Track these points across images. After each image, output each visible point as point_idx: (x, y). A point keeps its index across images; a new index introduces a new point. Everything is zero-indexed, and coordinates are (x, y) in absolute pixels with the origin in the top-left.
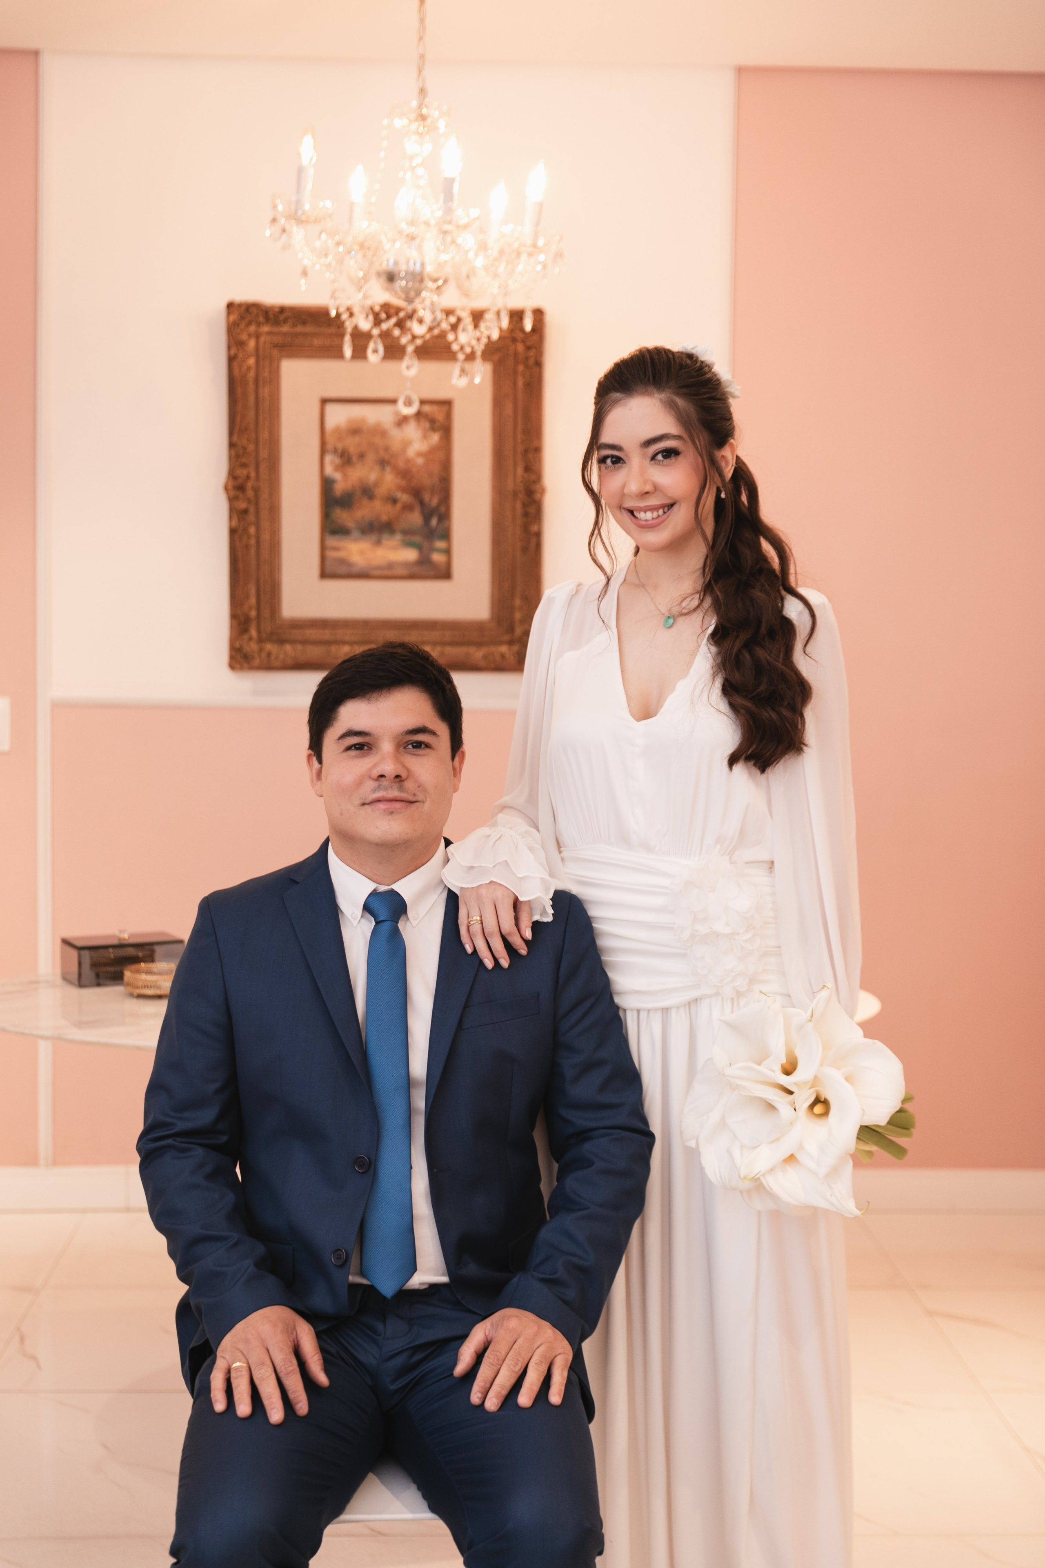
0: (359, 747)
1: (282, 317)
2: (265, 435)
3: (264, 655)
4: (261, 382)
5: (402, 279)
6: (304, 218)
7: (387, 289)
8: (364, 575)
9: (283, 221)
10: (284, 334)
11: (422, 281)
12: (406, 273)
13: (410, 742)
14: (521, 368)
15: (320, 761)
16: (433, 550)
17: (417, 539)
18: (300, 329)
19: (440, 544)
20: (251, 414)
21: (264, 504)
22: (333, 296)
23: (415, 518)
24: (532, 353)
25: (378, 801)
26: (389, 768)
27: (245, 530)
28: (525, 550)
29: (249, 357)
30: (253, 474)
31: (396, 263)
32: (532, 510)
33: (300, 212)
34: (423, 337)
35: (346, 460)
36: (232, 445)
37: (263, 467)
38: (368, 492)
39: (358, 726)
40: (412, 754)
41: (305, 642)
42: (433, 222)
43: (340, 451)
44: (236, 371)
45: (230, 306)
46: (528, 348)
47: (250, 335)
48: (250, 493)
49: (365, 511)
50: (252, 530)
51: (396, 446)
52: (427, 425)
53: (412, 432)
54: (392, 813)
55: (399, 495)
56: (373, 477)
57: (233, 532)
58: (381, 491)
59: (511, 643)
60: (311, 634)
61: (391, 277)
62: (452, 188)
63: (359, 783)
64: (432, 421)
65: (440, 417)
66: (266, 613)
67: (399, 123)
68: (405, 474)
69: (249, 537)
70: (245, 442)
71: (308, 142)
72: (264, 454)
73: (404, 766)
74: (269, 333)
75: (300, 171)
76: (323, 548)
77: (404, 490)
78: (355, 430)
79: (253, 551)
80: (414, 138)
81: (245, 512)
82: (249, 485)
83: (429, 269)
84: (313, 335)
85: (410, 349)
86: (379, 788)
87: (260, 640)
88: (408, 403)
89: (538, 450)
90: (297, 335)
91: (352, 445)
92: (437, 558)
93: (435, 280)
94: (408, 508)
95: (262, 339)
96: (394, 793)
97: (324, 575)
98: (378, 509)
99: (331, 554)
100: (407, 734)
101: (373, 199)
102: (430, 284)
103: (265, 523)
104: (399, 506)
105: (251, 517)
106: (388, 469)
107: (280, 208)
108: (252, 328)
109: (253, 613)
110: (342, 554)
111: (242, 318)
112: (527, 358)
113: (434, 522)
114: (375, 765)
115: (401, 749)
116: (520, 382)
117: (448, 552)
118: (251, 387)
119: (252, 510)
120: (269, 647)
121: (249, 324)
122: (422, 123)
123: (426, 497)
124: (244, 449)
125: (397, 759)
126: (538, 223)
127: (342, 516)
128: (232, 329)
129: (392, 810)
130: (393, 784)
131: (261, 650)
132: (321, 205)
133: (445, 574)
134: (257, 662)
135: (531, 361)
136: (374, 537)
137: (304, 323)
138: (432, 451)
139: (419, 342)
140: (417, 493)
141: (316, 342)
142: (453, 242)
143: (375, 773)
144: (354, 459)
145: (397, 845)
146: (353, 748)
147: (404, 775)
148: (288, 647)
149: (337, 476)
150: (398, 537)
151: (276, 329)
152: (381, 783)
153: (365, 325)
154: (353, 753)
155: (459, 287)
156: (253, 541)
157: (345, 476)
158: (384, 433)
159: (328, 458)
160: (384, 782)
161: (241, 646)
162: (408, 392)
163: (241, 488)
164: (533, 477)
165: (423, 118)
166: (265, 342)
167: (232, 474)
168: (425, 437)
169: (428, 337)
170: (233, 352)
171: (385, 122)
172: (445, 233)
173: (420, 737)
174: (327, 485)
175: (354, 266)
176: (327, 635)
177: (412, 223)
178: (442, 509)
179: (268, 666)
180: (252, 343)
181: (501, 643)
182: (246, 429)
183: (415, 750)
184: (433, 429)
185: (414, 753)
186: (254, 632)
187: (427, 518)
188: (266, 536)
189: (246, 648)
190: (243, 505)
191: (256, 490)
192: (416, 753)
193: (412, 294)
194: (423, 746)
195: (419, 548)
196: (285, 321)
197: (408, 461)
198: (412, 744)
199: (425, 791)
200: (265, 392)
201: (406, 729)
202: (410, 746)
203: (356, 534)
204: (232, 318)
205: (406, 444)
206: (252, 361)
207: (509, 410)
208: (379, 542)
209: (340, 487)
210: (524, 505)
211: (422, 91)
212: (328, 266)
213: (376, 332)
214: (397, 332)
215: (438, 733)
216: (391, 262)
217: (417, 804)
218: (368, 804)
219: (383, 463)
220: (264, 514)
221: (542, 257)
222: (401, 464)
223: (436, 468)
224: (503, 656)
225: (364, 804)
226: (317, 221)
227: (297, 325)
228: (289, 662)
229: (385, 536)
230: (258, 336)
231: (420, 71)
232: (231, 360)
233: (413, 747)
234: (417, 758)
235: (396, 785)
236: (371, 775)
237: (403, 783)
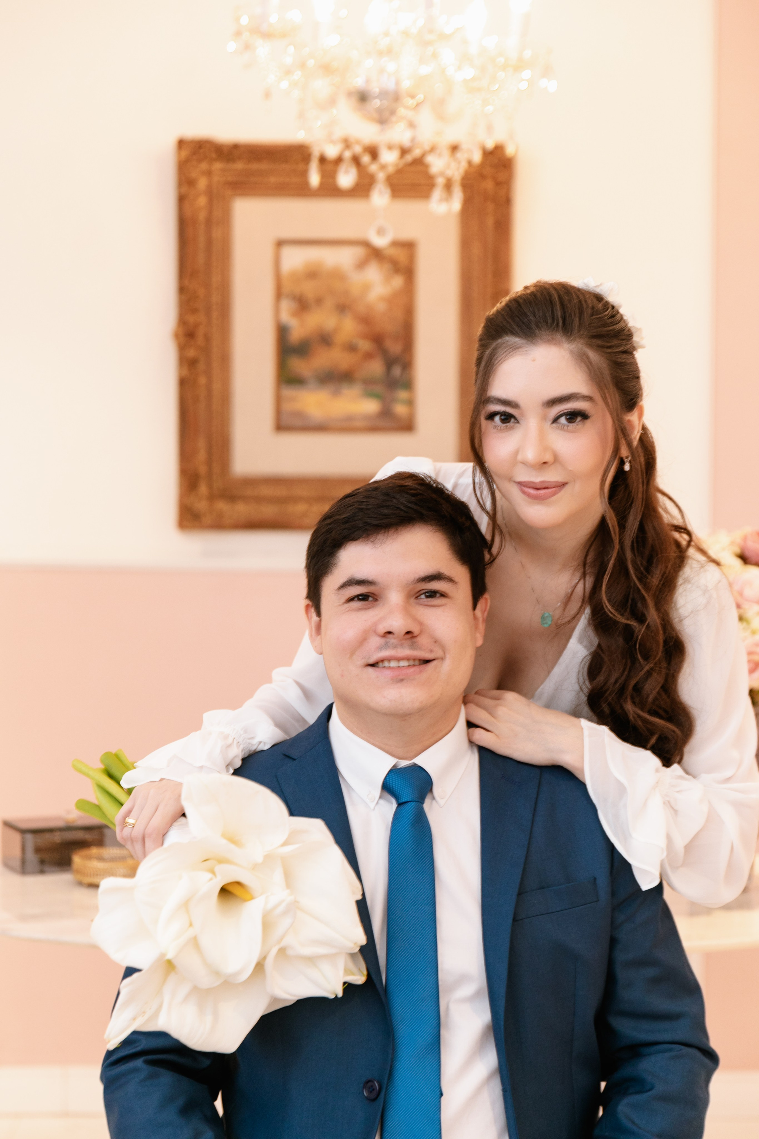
0: (363, 598)
1: (235, 155)
2: (215, 279)
3: (214, 513)
4: (212, 223)
5: (375, 98)
6: (269, 31)
7: (357, 111)
8: (321, 428)
10: (238, 172)
11: (397, 98)
12: (379, 92)
13: (422, 592)
14: (490, 206)
15: (319, 614)
16: (394, 401)
17: (379, 389)
18: (255, 166)
19: (402, 394)
20: (202, 257)
21: (215, 353)
23: (376, 367)
24: (501, 190)
25: (386, 662)
26: (398, 622)
27: (195, 381)
29: (202, 195)
30: (204, 320)
31: (369, 81)
33: (265, 26)
34: (394, 165)
35: (303, 305)
36: (182, 290)
37: (215, 314)
38: (325, 340)
39: (362, 573)
40: (425, 605)
41: (259, 500)
42: (412, 32)
43: (295, 297)
44: (186, 211)
45: (181, 143)
46: (498, 184)
47: (201, 174)
48: (200, 340)
49: (323, 359)
50: (202, 380)
51: (355, 291)
52: (388, 270)
53: (373, 275)
55: (359, 342)
56: (331, 323)
57: (182, 382)
58: (340, 339)
60: (266, 491)
61: (363, 98)
63: (363, 640)
64: (395, 264)
65: (404, 260)
66: (216, 469)
68: (365, 320)
69: (200, 387)
70: (195, 287)
72: (215, 298)
73: (415, 619)
74: (222, 171)
76: (279, 400)
77: (364, 337)
78: (312, 273)
79: (203, 403)
81: (196, 360)
82: (200, 331)
83: (406, 85)
84: (270, 173)
85: (381, 177)
86: (386, 646)
87: (212, 498)
90: (251, 172)
91: (309, 289)
92: (400, 409)
93: (413, 97)
94: (368, 356)
95: (216, 179)
96: (405, 652)
97: (279, 427)
98: (336, 357)
99: (288, 407)
100: (419, 582)
102: (407, 101)
103: (215, 374)
104: (359, 354)
105: (201, 366)
106: (347, 315)
107: (244, 20)
108: (204, 166)
109: (203, 469)
110: (298, 405)
111: (193, 155)
112: (495, 197)
113: (397, 371)
114: (382, 619)
115: (412, 600)
116: (490, 221)
117: (410, 403)
118: (201, 229)
119: (202, 358)
120: (221, 506)
121: (200, 161)
123: (388, 344)
124: (195, 293)
125: (407, 612)
126: (525, 33)
127: (299, 365)
128: (182, 166)
130: (404, 641)
131: (211, 508)
132: (289, 15)
133: (408, 426)
134: (207, 521)
135: (500, 198)
136: (332, 387)
137: (259, 160)
138: (394, 296)
140: (378, 340)
141: (273, 179)
143: (382, 628)
144: (312, 304)
146: (356, 599)
147: (416, 630)
148: (241, 505)
149: (294, 323)
150: (358, 387)
151: (229, 167)
152: (388, 640)
154: (356, 604)
156: (203, 392)
157: (301, 322)
158: (343, 277)
159: (284, 303)
160: (391, 639)
161: (190, 506)
163: (191, 335)
166: (217, 181)
167: (182, 320)
168: (387, 280)
170: (182, 191)
173: (435, 585)
174: (282, 332)
176: (281, 492)
177: (386, 35)
178: (405, 357)
179: (219, 525)
180: (203, 182)
182: (196, 274)
183: (429, 600)
184: (395, 272)
185: (430, 604)
186: (204, 489)
187: (389, 367)
188: (217, 386)
189: (196, 506)
190: (191, 353)
191: (207, 338)
193: (386, 114)
194: (438, 595)
195: (381, 398)
196: (239, 158)
197: (368, 306)
198: (425, 593)
199: (443, 647)
200: (217, 233)
201: (419, 576)
202: (423, 597)
203: (312, 384)
204: (181, 156)
205: (367, 287)
206: (202, 201)
207: (476, 251)
208: (337, 393)
209: (296, 335)
213: (346, 157)
214: (367, 160)
215: (456, 579)
216: (363, 80)
218: (373, 665)
219: (342, 308)
220: (215, 363)
222: (361, 310)
223: (398, 313)
225: (369, 665)
227: (251, 163)
228: (242, 521)
229: (344, 386)
230: (209, 174)
232: (181, 199)
233: (427, 597)
234: (432, 609)
235: (408, 642)
236: (375, 632)
237: (415, 640)
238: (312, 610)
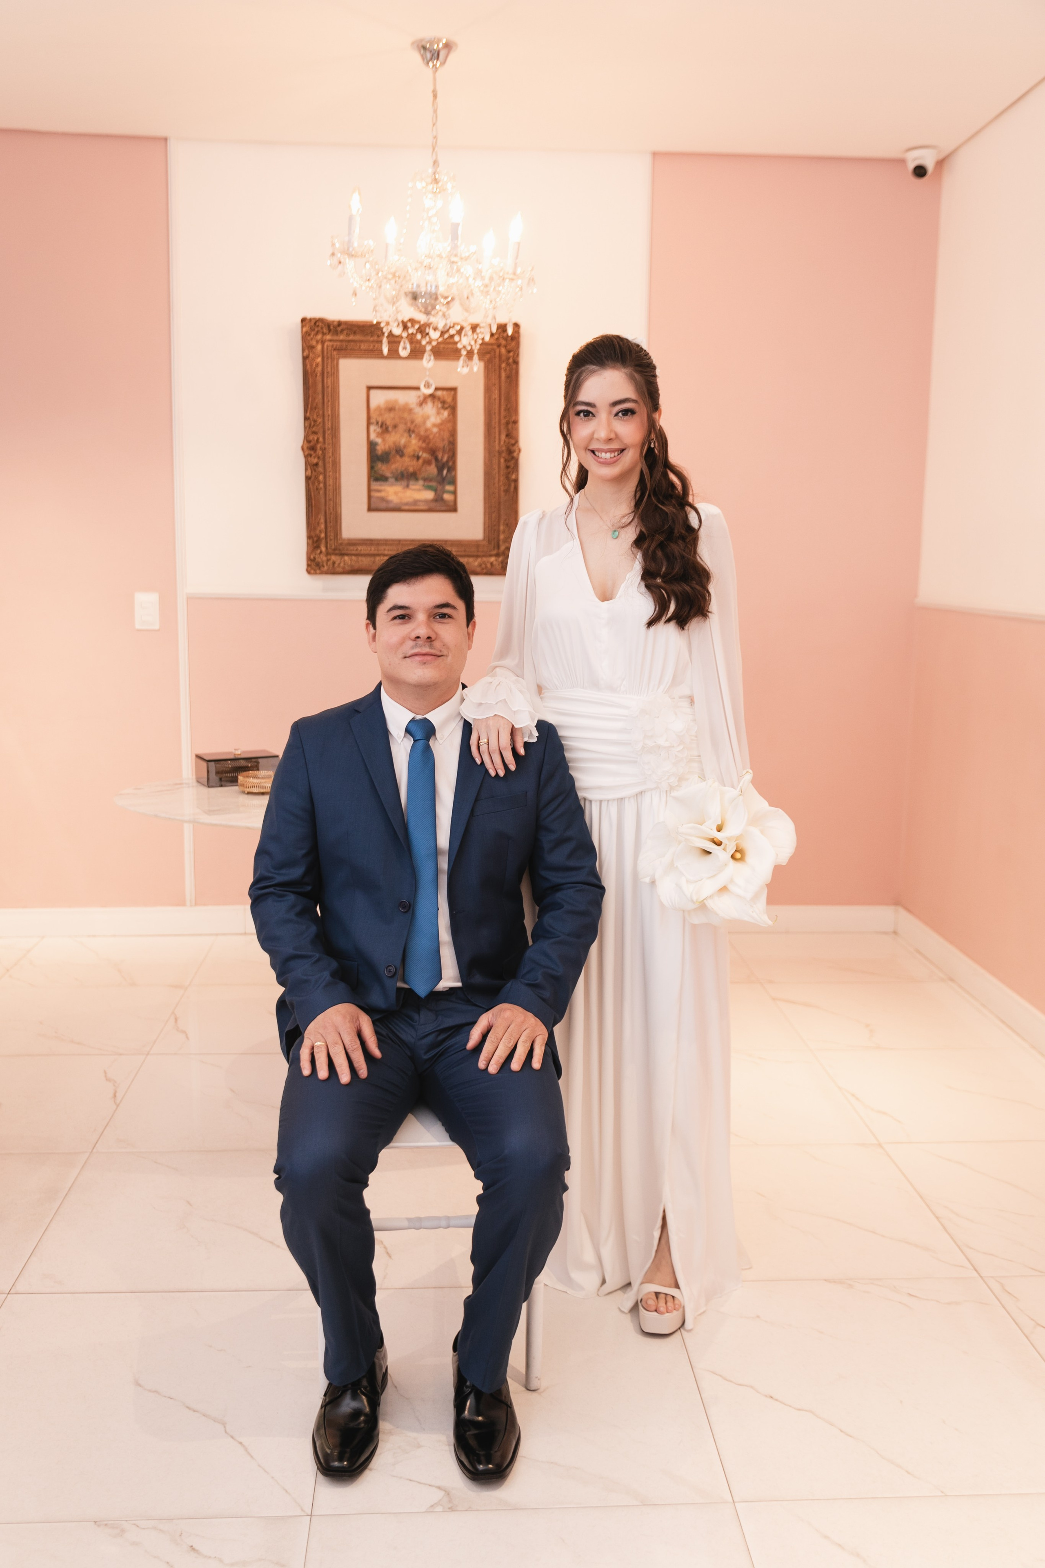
0: (402, 617)
1: (339, 329)
2: (329, 412)
3: (330, 563)
4: (325, 374)
5: (422, 297)
6: (353, 253)
7: (412, 305)
8: (397, 509)
9: (339, 255)
10: (341, 341)
11: (437, 298)
12: (425, 293)
13: (437, 614)
14: (503, 365)
15: (375, 628)
16: (444, 491)
17: (434, 484)
18: (351, 337)
19: (449, 488)
20: (320, 396)
21: (329, 460)
22: (375, 309)
23: (432, 470)
24: (511, 354)
25: (416, 655)
26: (423, 632)
27: (317, 478)
28: (507, 491)
29: (319, 356)
30: (321, 439)
31: (418, 286)
32: (512, 464)
33: (351, 249)
34: (437, 340)
35: (385, 429)
36: (306, 419)
37: (328, 434)
38: (399, 452)
39: (401, 603)
40: (439, 622)
41: (358, 555)
42: (444, 256)
43: (380, 423)
44: (308, 367)
46: (509, 351)
47: (317, 342)
48: (319, 452)
49: (399, 464)
50: (321, 478)
51: (418, 420)
52: (440, 405)
53: (430, 409)
54: (425, 663)
55: (420, 454)
56: (403, 441)
57: (308, 479)
58: (409, 451)
59: (497, 555)
60: (362, 549)
61: (415, 297)
62: (457, 230)
63: (402, 642)
64: (443, 402)
65: (449, 400)
66: (331, 535)
67: (420, 185)
68: (425, 439)
69: (319, 482)
70: (315, 417)
71: (356, 197)
72: (328, 425)
73: (433, 630)
74: (330, 341)
75: (351, 218)
76: (369, 490)
77: (424, 450)
78: (391, 408)
79: (322, 492)
80: (430, 195)
81: (316, 465)
82: (319, 446)
83: (441, 289)
84: (361, 341)
85: (428, 348)
86: (416, 646)
87: (328, 554)
88: (428, 385)
89: (516, 422)
90: (349, 341)
91: (388, 418)
92: (447, 496)
93: (446, 298)
94: (427, 462)
95: (326, 345)
96: (426, 650)
97: (370, 509)
98: (406, 463)
99: (375, 495)
100: (435, 608)
101: (402, 241)
102: (442, 300)
103: (330, 473)
104: (421, 461)
105: (321, 469)
106: (413, 436)
107: (337, 245)
108: (319, 337)
109: (323, 535)
110: (382, 494)
111: (312, 329)
112: (508, 359)
113: (445, 472)
114: (413, 630)
115: (432, 619)
116: (503, 375)
117: (455, 493)
118: (319, 378)
119: (321, 463)
120: (333, 558)
121: (317, 333)
122: (435, 186)
123: (440, 456)
124: (315, 421)
125: (428, 625)
126: (517, 258)
127: (382, 468)
128: (305, 337)
129: (425, 661)
130: (426, 643)
131: (328, 560)
132: (366, 242)
133: (453, 508)
134: (326, 568)
135: (511, 360)
136: (404, 483)
137: (355, 333)
138: (442, 423)
139: (434, 343)
140: (433, 452)
141: (363, 346)
142: (458, 270)
143: (413, 635)
144: (390, 429)
145: (429, 686)
146: (398, 618)
147: (433, 637)
148: (346, 558)
149: (379, 440)
150: (421, 482)
151: (335, 338)
152: (417, 642)
153: (397, 331)
154: (398, 621)
155: (462, 304)
156: (322, 485)
157: (384, 440)
158: (410, 411)
159: (372, 428)
160: (419, 642)
161: (315, 558)
162: (427, 378)
163: (313, 448)
164: (513, 442)
165: (436, 181)
166: (328, 346)
167: (307, 439)
168: (438, 413)
169: (440, 340)
170: (306, 353)
171: (410, 185)
172: (453, 262)
173: (445, 610)
174: (372, 446)
175: (389, 289)
176: (372, 550)
177: (429, 256)
178: (450, 464)
179: (334, 572)
180: (319, 347)
181: (491, 556)
182: (315, 408)
183: (441, 619)
184: (444, 408)
185: (440, 621)
186: (323, 549)
187: (440, 470)
188: (330, 482)
189: (318, 559)
190: (315, 461)
191: (324, 450)
192: (442, 621)
193: (430, 308)
194: (447, 616)
195: (436, 490)
196: (342, 331)
197: (427, 430)
198: (439, 615)
199: (448, 648)
200: (329, 381)
201: (434, 605)
202: (438, 617)
203: (392, 480)
204: (304, 330)
205: (426, 418)
206: (319, 360)
207: (496, 395)
208: (407, 486)
209: (380, 449)
210: (505, 460)
211: (435, 162)
212: (372, 287)
213: (405, 335)
214: (419, 336)
215: (458, 608)
216: (415, 285)
217: (442, 657)
218: (408, 657)
219: (410, 431)
220: (329, 466)
221: (519, 282)
222: (422, 433)
223: (446, 435)
224: (492, 564)
225: (405, 657)
226: (363, 255)
227: (350, 335)
228: (348, 568)
229: (411, 483)
230: (323, 343)
231: (434, 149)
232: (305, 358)
233: (440, 617)
234: (443, 625)
235: (428, 644)
236: (409, 638)
237: (432, 643)
238: (371, 626)
